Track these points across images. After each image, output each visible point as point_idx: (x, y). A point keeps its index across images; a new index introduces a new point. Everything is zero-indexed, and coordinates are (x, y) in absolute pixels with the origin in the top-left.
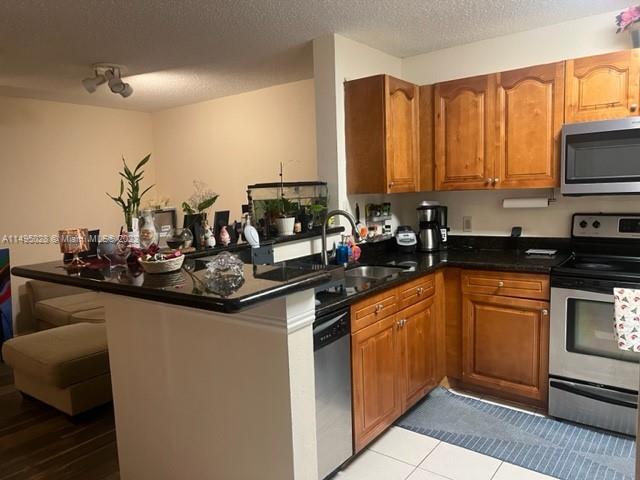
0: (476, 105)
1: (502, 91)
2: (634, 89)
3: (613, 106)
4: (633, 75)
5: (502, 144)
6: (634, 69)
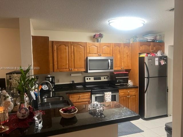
0: (66, 49)
1: (72, 47)
2: (99, 51)
3: (95, 54)
4: (99, 48)
5: (73, 60)
6: (99, 47)
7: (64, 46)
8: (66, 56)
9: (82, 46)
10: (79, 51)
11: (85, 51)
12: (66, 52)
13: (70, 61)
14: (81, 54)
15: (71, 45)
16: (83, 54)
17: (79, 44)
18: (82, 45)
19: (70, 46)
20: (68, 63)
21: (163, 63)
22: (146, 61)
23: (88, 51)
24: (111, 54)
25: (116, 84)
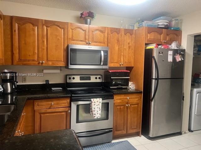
0: (34, 30)
1: (45, 28)
2: (87, 37)
3: (82, 41)
4: (87, 33)
5: (45, 48)
6: (87, 31)
7: (31, 25)
8: (34, 42)
9: (60, 28)
10: (56, 35)
11: (66, 36)
12: (34, 34)
13: (40, 50)
14: (58, 39)
15: (43, 25)
16: (63, 40)
17: (56, 24)
18: (60, 26)
19: (40, 27)
20: (36, 51)
21: (179, 58)
22: (155, 54)
23: (70, 36)
24: (106, 43)
25: (111, 87)
